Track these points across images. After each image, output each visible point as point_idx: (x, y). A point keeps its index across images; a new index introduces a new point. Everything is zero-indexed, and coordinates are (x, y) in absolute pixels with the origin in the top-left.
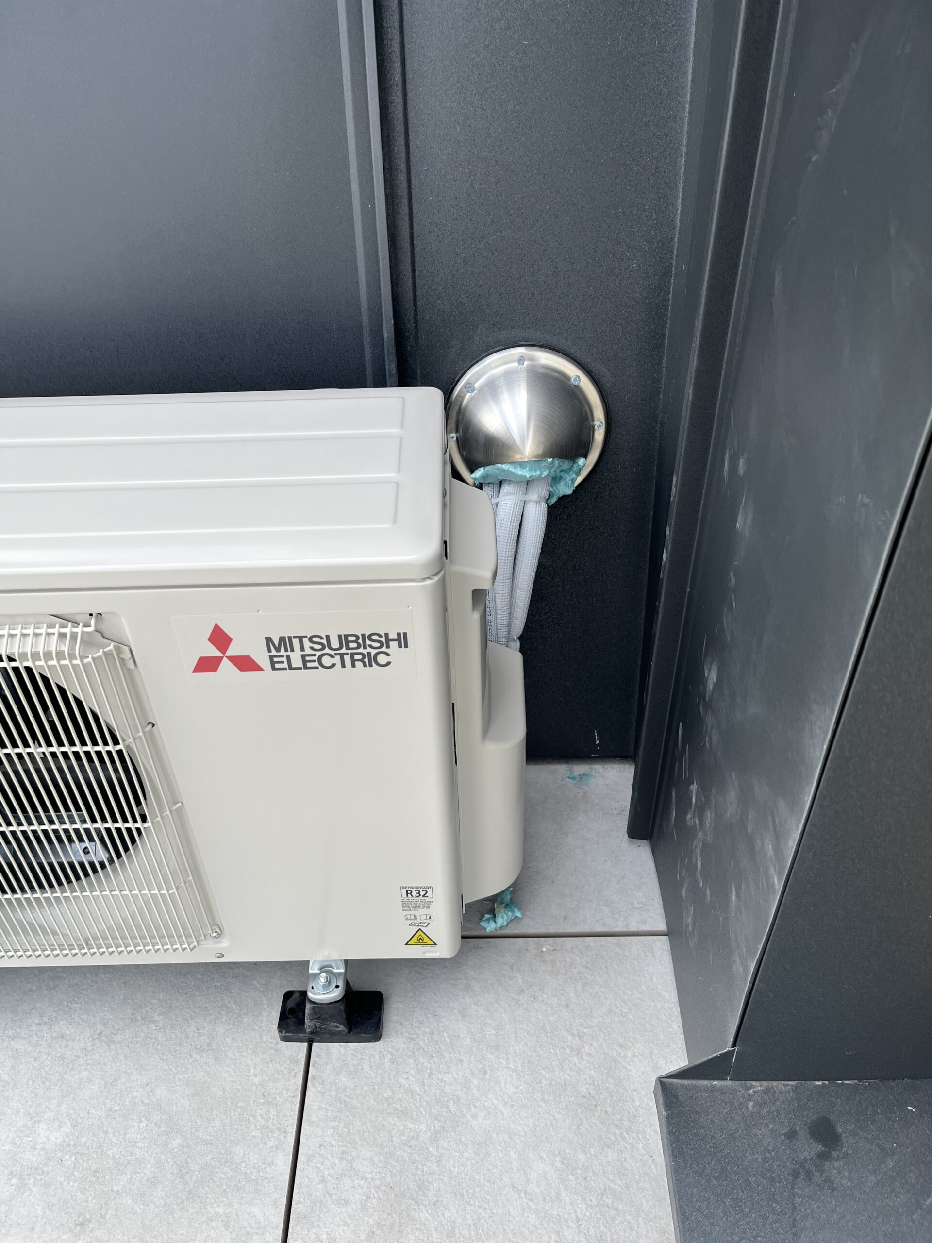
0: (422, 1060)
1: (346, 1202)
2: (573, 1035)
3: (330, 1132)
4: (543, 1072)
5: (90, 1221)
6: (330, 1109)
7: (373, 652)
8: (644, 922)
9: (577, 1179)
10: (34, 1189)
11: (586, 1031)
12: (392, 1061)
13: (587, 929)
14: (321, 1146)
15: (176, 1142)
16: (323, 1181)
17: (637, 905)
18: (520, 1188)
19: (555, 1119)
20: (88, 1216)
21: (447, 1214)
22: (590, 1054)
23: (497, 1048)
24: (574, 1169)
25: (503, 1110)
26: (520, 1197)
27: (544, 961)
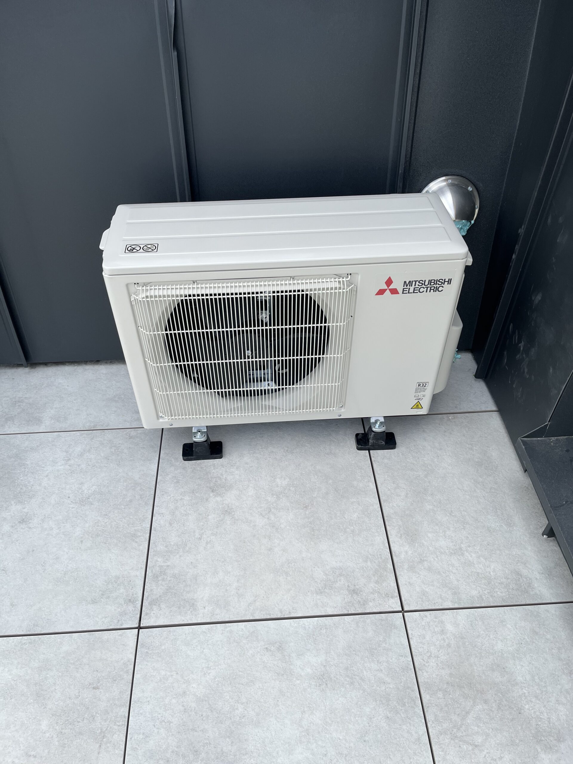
0: (414, 454)
1: (400, 496)
2: (469, 444)
3: (386, 476)
4: (460, 456)
5: (308, 506)
6: (384, 469)
7: (438, 286)
8: (487, 407)
9: (480, 485)
10: (283, 498)
11: (473, 443)
12: (403, 454)
13: (465, 411)
14: (384, 480)
15: (331, 481)
16: (389, 490)
17: (483, 402)
18: (461, 489)
19: (468, 469)
20: (307, 505)
21: (437, 497)
22: (476, 450)
23: (441, 449)
24: (479, 483)
25: (448, 467)
26: (462, 491)
27: (451, 422)
